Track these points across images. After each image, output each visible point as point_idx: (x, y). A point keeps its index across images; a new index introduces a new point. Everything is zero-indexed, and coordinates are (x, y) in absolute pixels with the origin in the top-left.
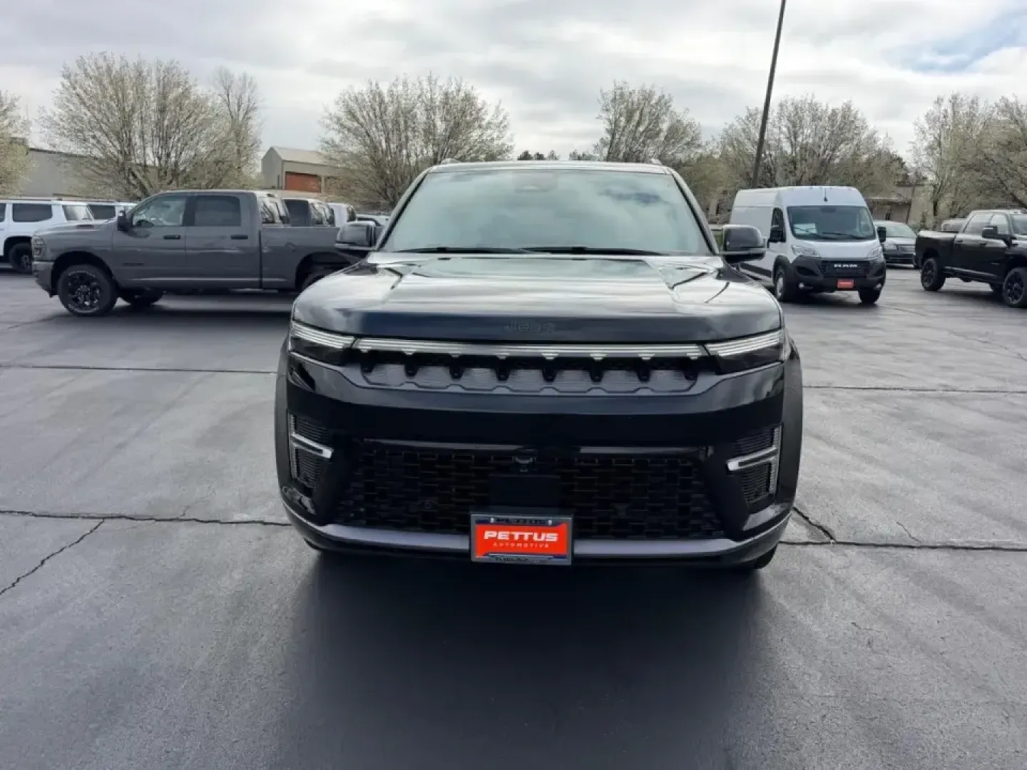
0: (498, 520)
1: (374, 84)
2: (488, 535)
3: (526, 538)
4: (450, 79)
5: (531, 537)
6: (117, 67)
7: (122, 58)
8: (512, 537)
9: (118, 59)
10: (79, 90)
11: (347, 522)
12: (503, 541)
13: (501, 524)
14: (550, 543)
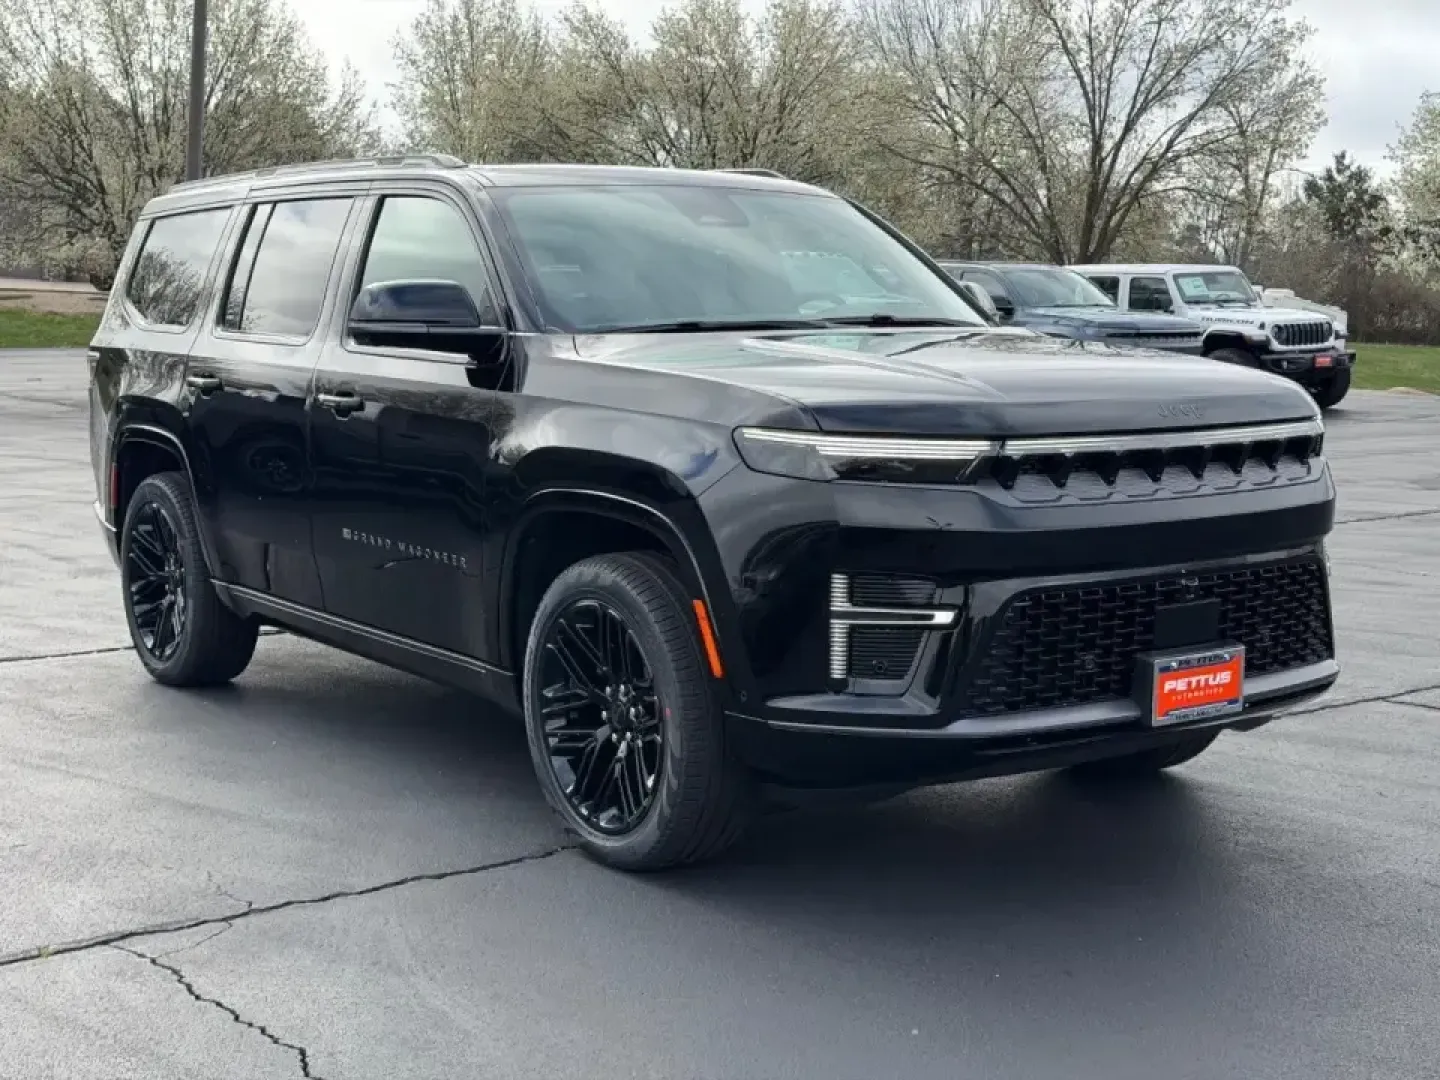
0: (1181, 663)
2: (1169, 686)
3: (1202, 683)
5: (1207, 680)
8: (1189, 684)
11: (982, 712)
12: (1182, 692)
13: (1186, 668)
14: (1224, 685)
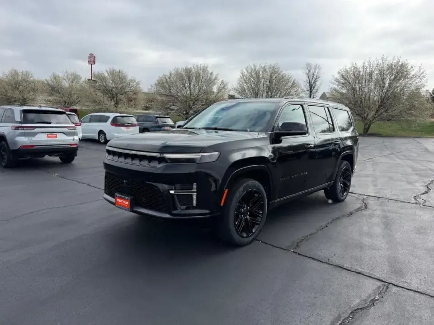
0: (119, 196)
1: (354, 64)
2: (118, 200)
4: (394, 57)
6: (258, 68)
7: (260, 65)
9: (258, 65)
10: (245, 78)
12: (120, 202)
